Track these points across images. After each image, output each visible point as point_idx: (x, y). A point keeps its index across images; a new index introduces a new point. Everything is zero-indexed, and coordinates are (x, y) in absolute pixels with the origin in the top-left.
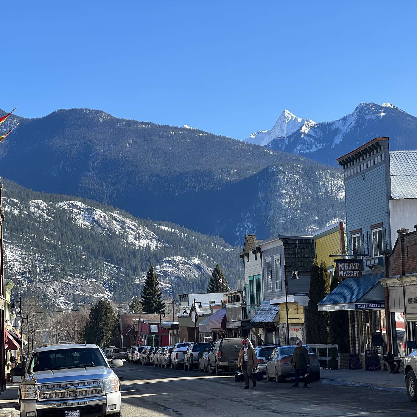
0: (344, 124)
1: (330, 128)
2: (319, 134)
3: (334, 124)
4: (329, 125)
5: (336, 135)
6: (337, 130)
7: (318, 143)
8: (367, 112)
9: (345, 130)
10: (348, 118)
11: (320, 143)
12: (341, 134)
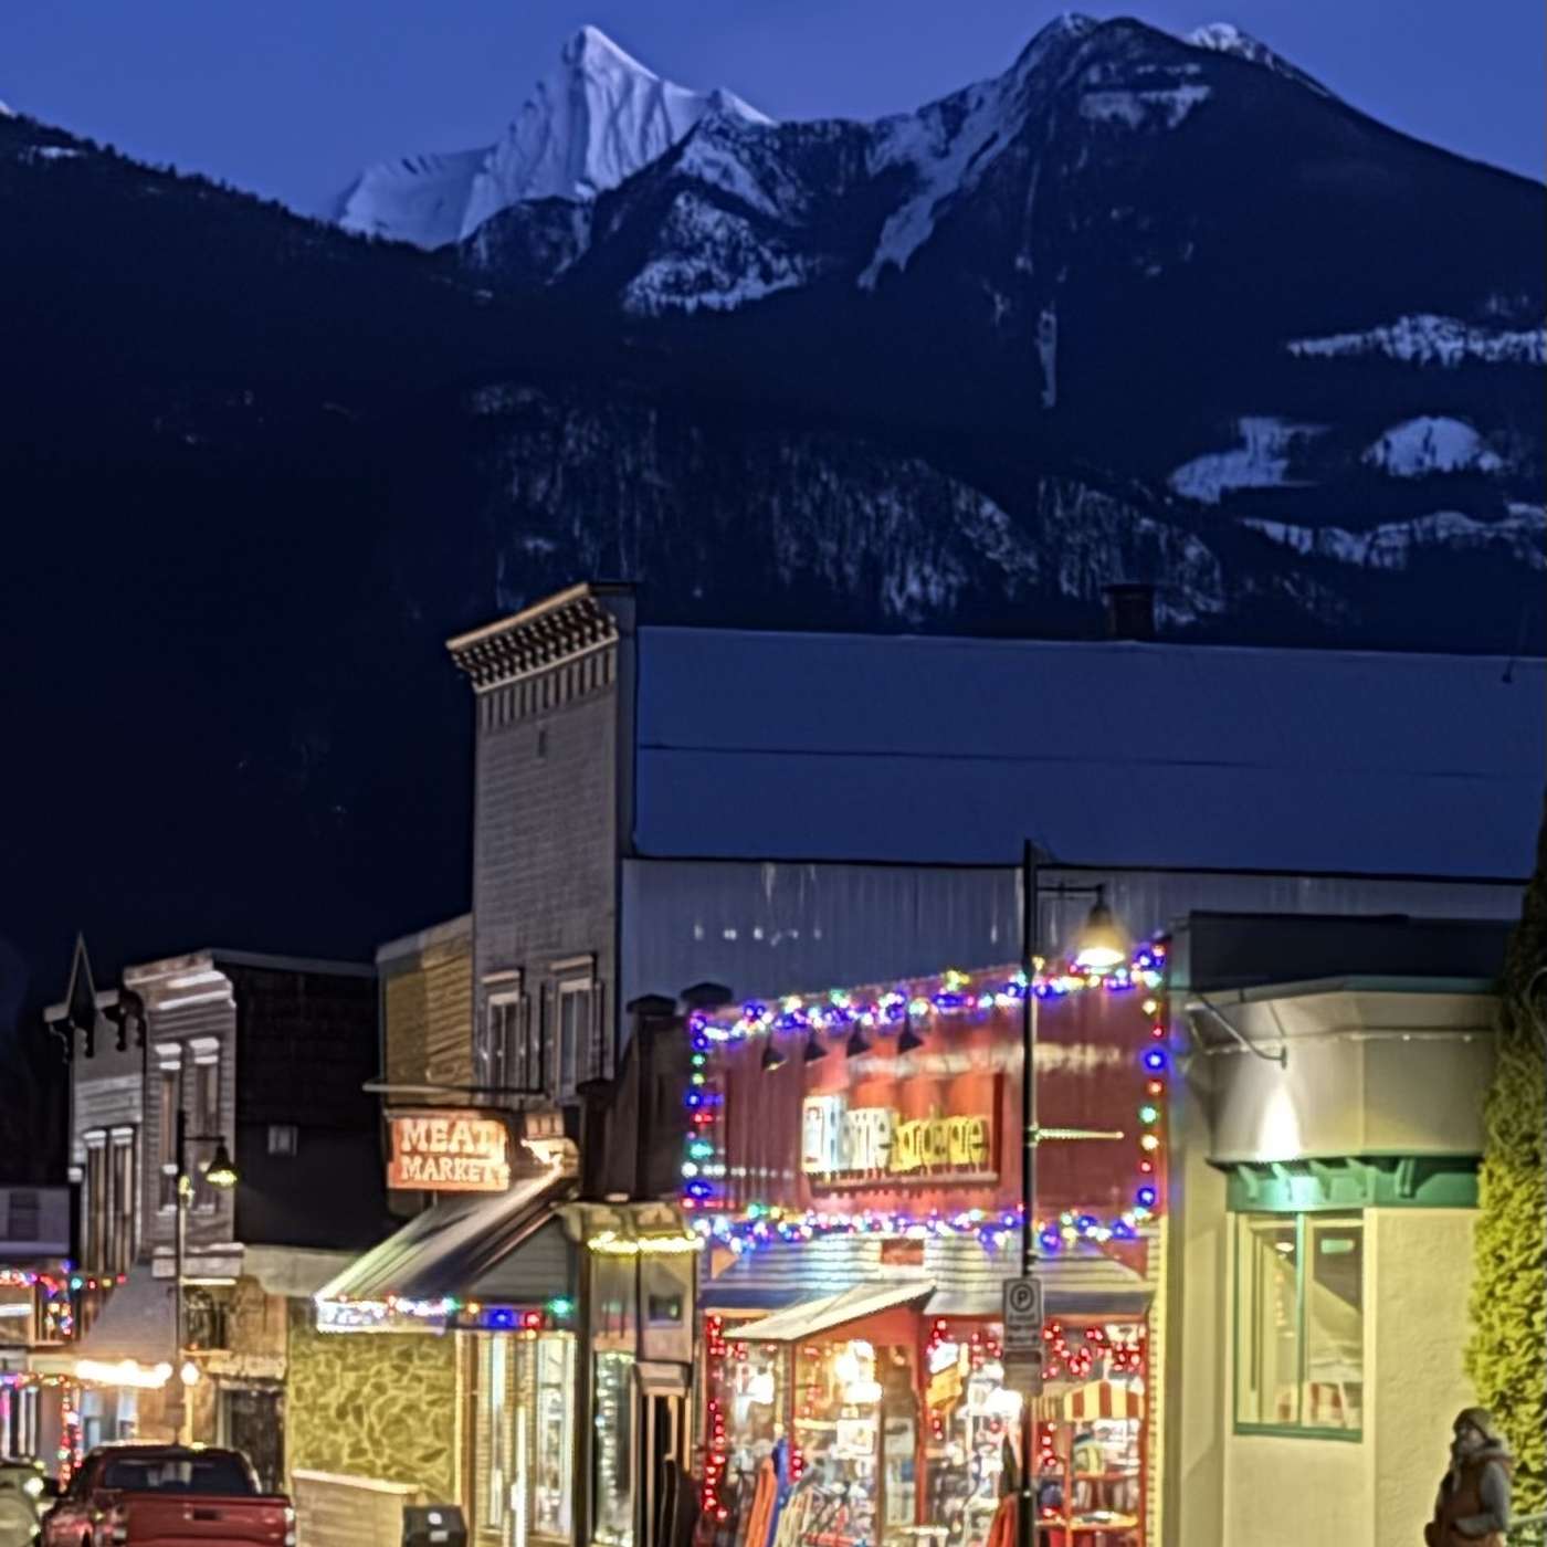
0: (947, 142)
1: (861, 162)
2: (786, 192)
3: (883, 137)
4: (858, 138)
5: (893, 210)
6: (904, 177)
7: (777, 253)
8: (1094, 75)
9: (946, 177)
10: (972, 102)
11: (790, 254)
12: (922, 205)
